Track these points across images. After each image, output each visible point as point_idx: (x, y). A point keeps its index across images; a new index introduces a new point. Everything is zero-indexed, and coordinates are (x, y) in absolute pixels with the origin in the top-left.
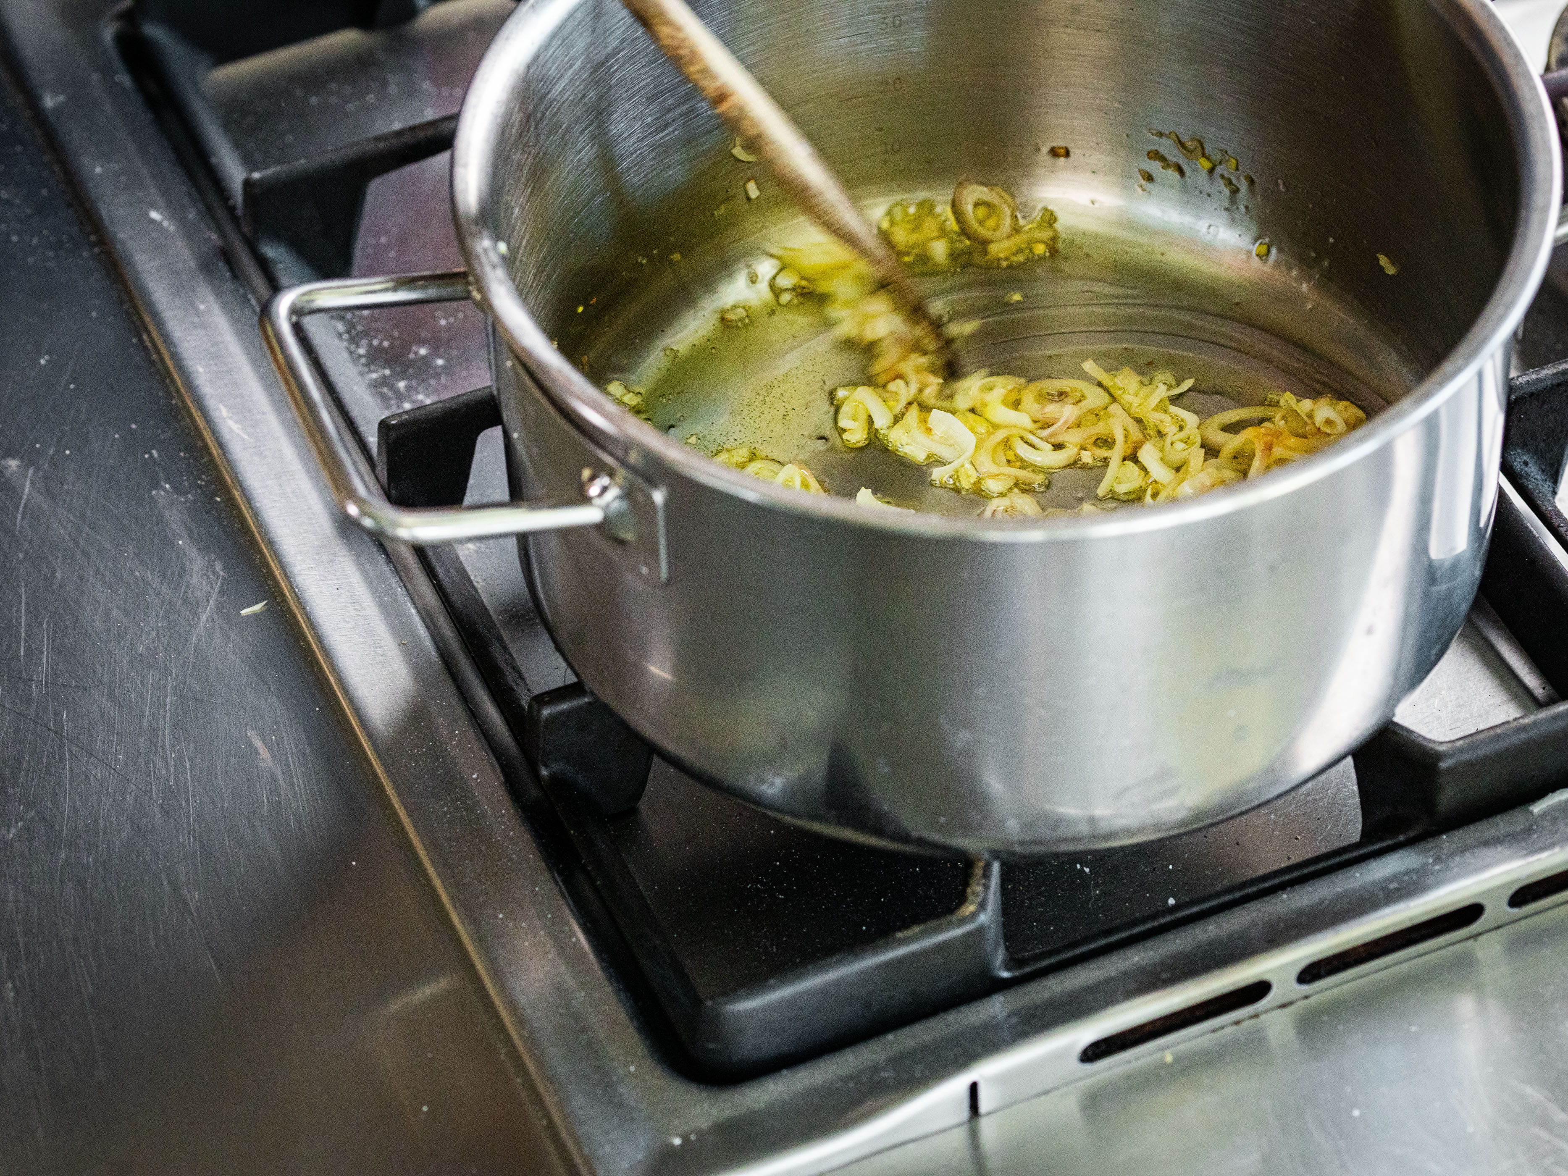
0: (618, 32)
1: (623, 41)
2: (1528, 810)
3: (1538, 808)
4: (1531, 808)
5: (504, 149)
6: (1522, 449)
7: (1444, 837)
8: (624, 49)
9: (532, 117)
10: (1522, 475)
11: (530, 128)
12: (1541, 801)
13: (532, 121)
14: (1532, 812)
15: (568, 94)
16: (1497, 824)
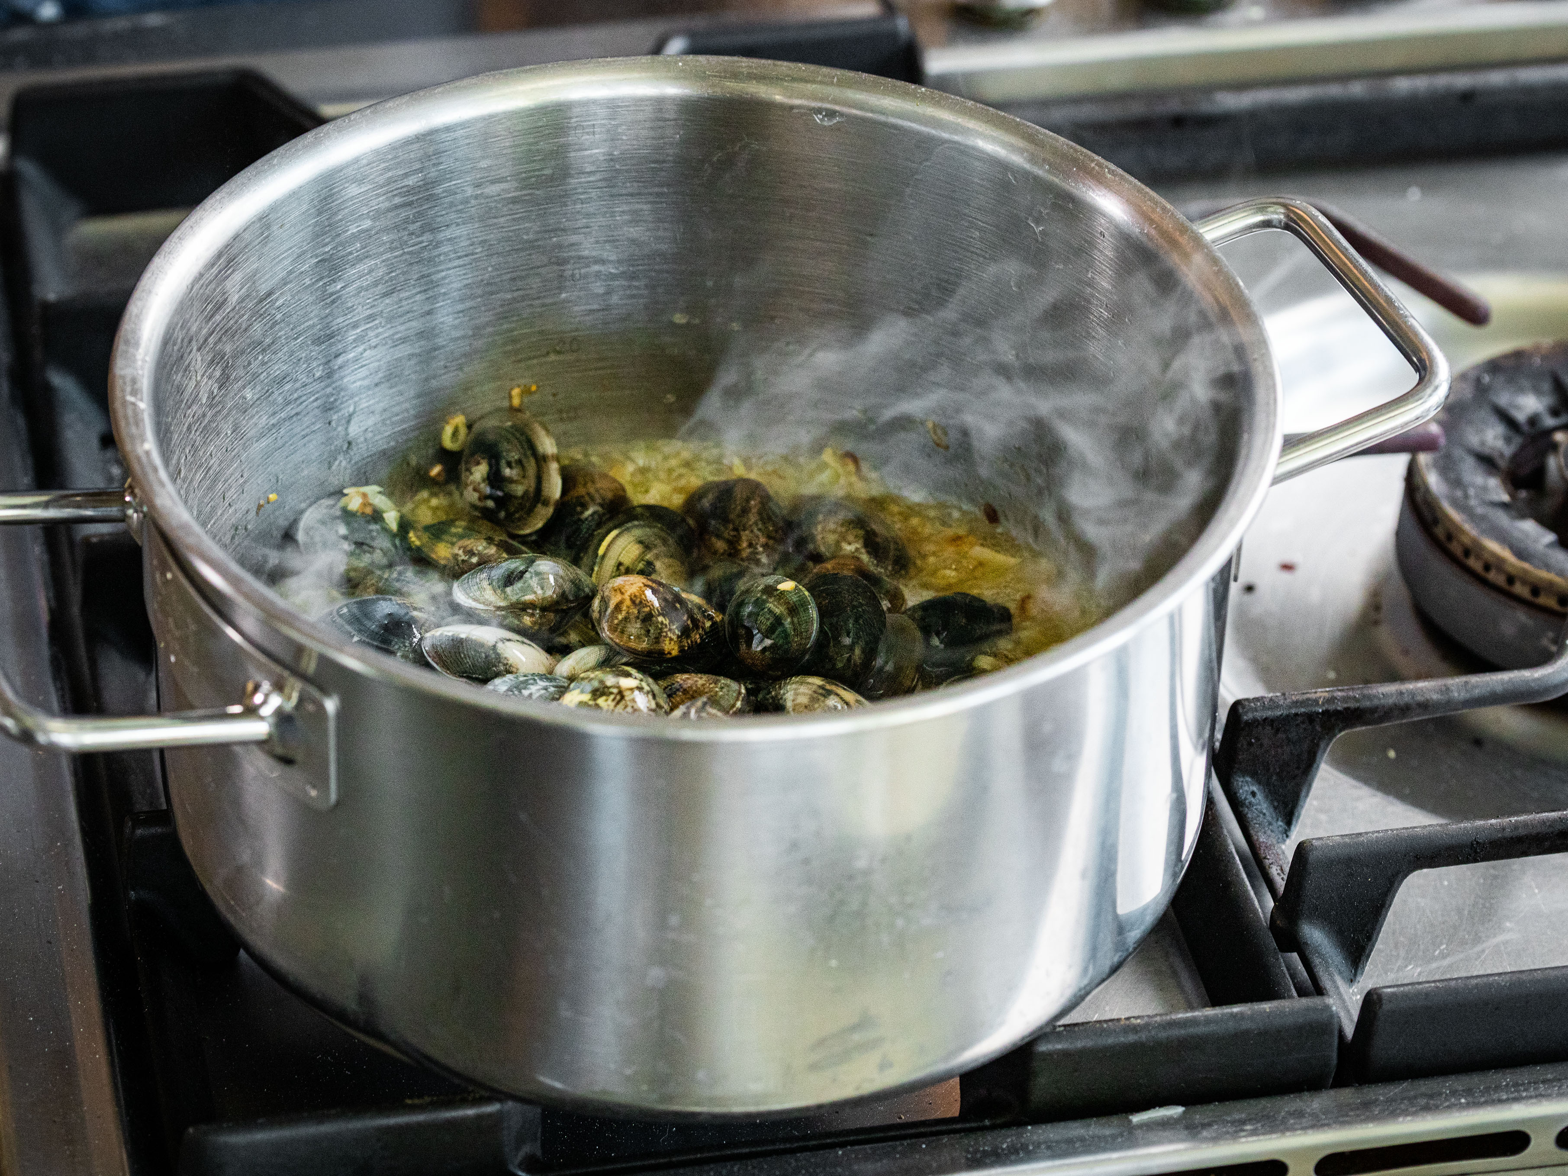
0: (286, 262)
1: (290, 272)
2: (1127, 1118)
3: (1137, 1119)
4: (1130, 1117)
5: (166, 364)
6: (1252, 777)
7: (1029, 1127)
8: (291, 282)
9: (195, 339)
10: (1245, 804)
11: (191, 351)
12: (1144, 1113)
13: (194, 343)
14: (1130, 1121)
15: (232, 322)
16: (1089, 1125)
